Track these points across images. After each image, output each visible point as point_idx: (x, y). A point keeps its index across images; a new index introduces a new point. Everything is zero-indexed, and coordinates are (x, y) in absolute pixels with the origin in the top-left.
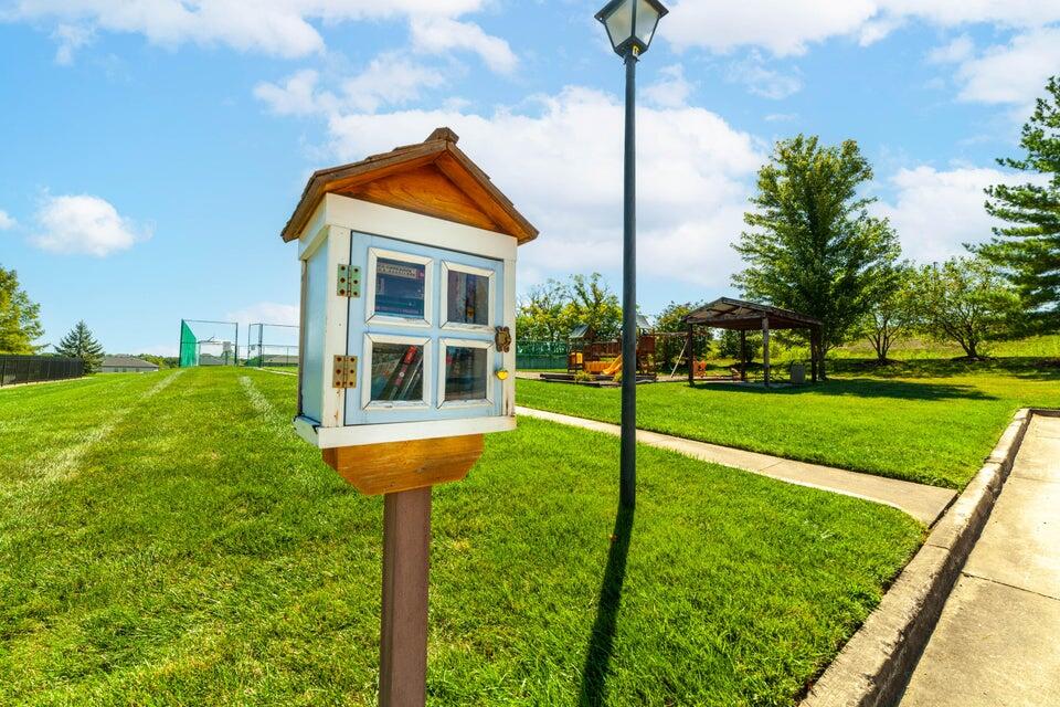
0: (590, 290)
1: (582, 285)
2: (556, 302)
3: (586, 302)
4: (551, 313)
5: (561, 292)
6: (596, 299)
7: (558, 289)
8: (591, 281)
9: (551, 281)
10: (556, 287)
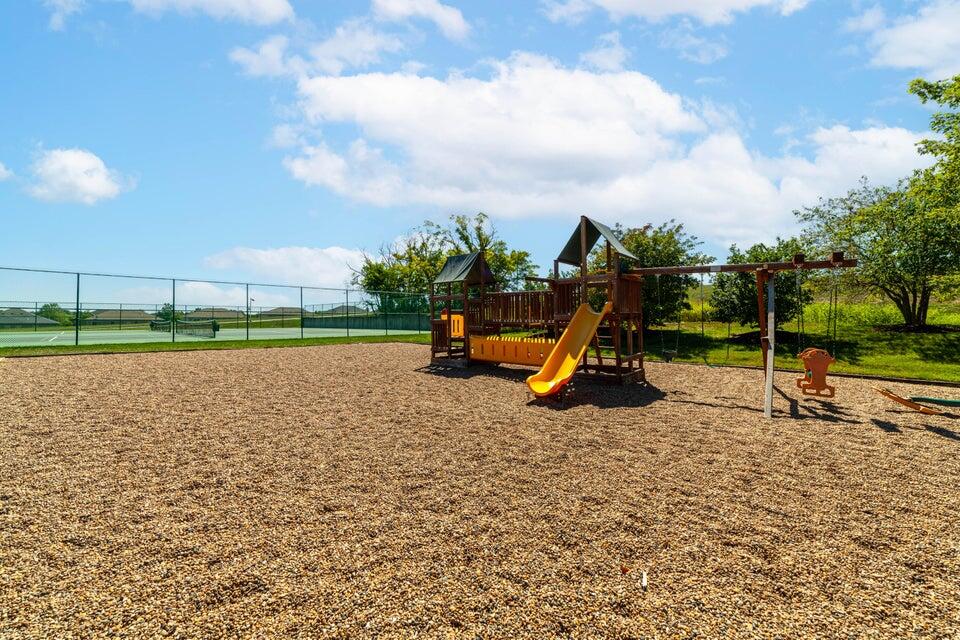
0: (474, 235)
1: (465, 229)
2: (436, 248)
3: (470, 248)
4: (429, 261)
5: (441, 237)
6: (481, 245)
7: (438, 234)
8: (476, 224)
9: (428, 224)
10: (435, 231)
